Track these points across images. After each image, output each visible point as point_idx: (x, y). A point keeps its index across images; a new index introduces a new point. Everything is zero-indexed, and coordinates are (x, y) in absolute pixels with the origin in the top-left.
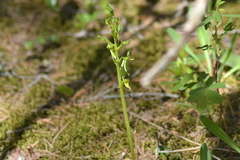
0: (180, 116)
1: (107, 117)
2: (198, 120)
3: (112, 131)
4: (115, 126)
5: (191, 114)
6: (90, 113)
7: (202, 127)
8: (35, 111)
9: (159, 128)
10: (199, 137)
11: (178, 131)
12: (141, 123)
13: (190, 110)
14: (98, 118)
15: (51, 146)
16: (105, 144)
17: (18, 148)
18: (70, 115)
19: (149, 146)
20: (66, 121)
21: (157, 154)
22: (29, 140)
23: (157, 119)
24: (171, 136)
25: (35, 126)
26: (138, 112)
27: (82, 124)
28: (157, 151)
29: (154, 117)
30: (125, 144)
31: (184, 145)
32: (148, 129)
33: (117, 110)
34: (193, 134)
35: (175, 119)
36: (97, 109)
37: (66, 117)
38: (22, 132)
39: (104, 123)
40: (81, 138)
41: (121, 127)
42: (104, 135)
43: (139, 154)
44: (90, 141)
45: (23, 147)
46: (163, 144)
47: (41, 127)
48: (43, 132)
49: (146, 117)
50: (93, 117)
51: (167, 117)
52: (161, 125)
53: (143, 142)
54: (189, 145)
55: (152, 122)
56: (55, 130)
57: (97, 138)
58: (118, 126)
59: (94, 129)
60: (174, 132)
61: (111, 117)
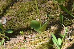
0: (53, 5)
1: (31, 6)
2: (59, 6)
3: (33, 10)
4: (33, 8)
5: (57, 4)
6: (26, 5)
7: (60, 8)
8: (9, 4)
9: (47, 9)
10: (59, 11)
11: (53, 10)
12: (41, 7)
13: (56, 3)
14: (28, 6)
15: (14, 15)
16: (31, 14)
17: (4, 16)
18: (20, 5)
19: (44, 14)
20: (19, 7)
21: (46, 17)
22: (8, 13)
23: (46, 6)
24: (51, 11)
25: (9, 9)
26: (41, 4)
27: (23, 8)
28: (46, 16)
29: (45, 5)
30: (37, 14)
31: (55, 14)
32: (44, 9)
33: (34, 4)
34: (57, 10)
35: (52, 6)
36: (28, 3)
37: (19, 6)
38: (5, 11)
39: (30, 8)
40: (23, 12)
41: (35, 9)
42: (30, 11)
43: (41, 17)
44: (26, 13)
45: (6, 15)
46: (48, 14)
47: (11, 9)
48: (12, 11)
49: (43, 5)
50: (27, 6)
51: (50, 5)
52: (48, 8)
53: (42, 13)
54: (56, 14)
55: (45, 7)
56: (15, 10)
57: (28, 12)
58: (34, 9)
59: (27, 10)
60: (51, 10)
61: (32, 6)
